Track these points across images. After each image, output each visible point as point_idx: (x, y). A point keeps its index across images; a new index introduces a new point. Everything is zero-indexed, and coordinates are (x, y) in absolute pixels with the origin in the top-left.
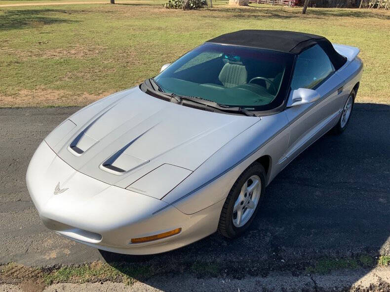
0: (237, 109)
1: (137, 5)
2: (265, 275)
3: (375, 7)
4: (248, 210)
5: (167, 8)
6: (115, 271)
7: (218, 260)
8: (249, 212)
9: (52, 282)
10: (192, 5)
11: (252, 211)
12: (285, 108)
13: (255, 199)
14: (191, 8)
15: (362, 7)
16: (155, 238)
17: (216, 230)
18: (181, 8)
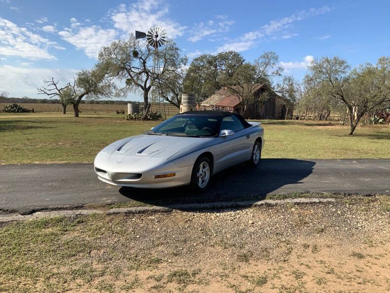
0: (195, 135)
1: (99, 118)
2: (214, 202)
3: (297, 118)
4: (204, 183)
5: (127, 120)
6: (142, 204)
7: (191, 199)
8: (205, 184)
9: (112, 208)
10: (149, 117)
11: (206, 183)
12: (218, 136)
13: (207, 177)
14: (149, 119)
15: (287, 119)
16: (165, 176)
17: (190, 182)
18: (140, 120)
